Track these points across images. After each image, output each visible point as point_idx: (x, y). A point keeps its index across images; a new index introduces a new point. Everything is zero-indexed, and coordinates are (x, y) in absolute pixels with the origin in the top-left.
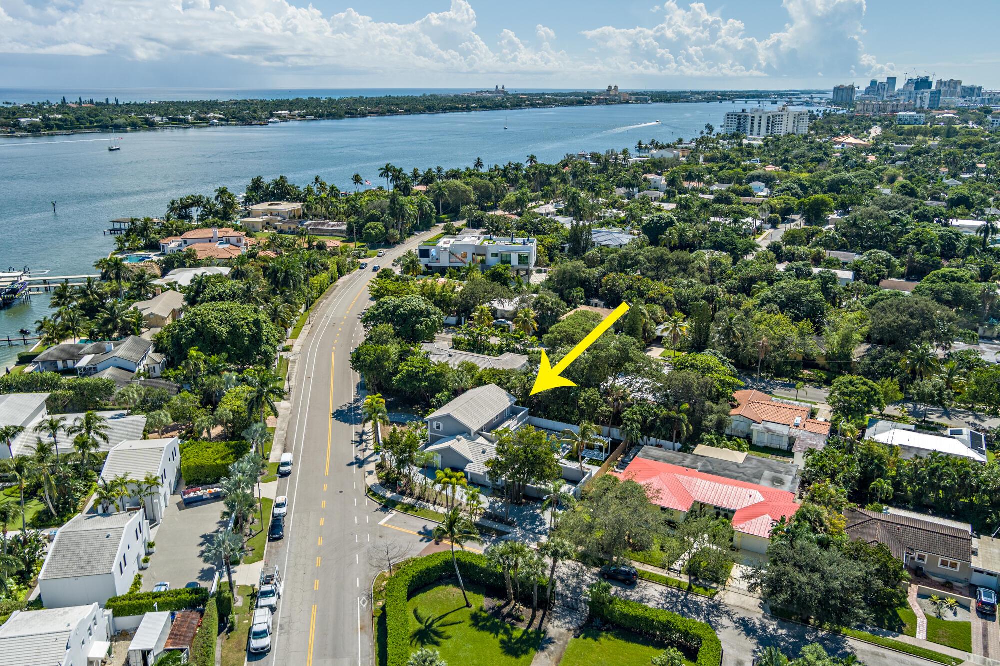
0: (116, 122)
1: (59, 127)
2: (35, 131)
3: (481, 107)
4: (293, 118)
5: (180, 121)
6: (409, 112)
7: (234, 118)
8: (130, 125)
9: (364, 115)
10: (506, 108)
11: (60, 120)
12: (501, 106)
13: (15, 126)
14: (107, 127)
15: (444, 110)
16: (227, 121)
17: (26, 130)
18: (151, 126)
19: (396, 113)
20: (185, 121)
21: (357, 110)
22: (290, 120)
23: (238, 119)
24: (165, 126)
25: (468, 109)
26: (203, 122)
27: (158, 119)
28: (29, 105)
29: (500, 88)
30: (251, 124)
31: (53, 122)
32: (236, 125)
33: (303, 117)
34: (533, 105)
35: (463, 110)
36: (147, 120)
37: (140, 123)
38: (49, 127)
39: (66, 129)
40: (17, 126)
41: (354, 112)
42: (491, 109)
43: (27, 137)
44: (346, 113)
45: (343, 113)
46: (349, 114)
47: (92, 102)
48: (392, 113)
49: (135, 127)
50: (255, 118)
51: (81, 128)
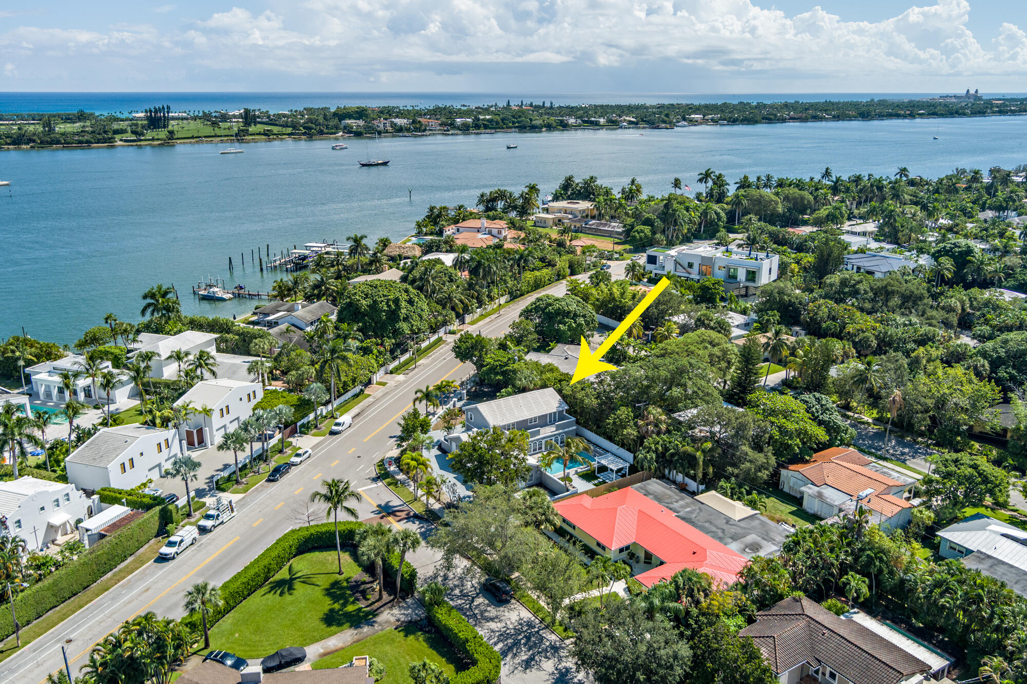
0: (534, 122)
1: (486, 127)
2: (465, 129)
3: (929, 114)
4: (705, 122)
5: (592, 123)
6: (837, 118)
7: (643, 121)
8: (545, 126)
9: (783, 120)
10: (964, 115)
11: (488, 120)
12: (957, 112)
13: (451, 124)
14: (525, 128)
15: (881, 116)
16: (637, 123)
17: (458, 128)
18: (564, 126)
19: (821, 119)
20: (596, 124)
21: (775, 116)
22: (701, 124)
23: (648, 122)
24: (577, 127)
25: (912, 116)
26: (613, 124)
27: (572, 121)
28: (479, 108)
29: (972, 92)
30: (657, 128)
31: (481, 122)
32: (644, 128)
33: (715, 122)
34: (1002, 112)
35: (904, 117)
36: (562, 121)
37: (554, 124)
38: (477, 126)
39: (490, 128)
40: (453, 125)
41: (772, 117)
42: (942, 116)
43: (457, 134)
44: (763, 119)
45: (759, 118)
46: (766, 119)
47: (531, 105)
48: (816, 118)
49: (550, 127)
50: (664, 122)
51: (503, 128)
